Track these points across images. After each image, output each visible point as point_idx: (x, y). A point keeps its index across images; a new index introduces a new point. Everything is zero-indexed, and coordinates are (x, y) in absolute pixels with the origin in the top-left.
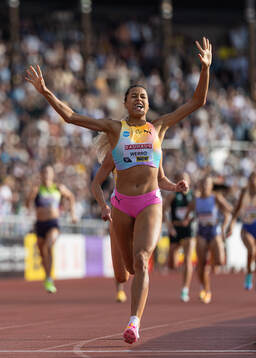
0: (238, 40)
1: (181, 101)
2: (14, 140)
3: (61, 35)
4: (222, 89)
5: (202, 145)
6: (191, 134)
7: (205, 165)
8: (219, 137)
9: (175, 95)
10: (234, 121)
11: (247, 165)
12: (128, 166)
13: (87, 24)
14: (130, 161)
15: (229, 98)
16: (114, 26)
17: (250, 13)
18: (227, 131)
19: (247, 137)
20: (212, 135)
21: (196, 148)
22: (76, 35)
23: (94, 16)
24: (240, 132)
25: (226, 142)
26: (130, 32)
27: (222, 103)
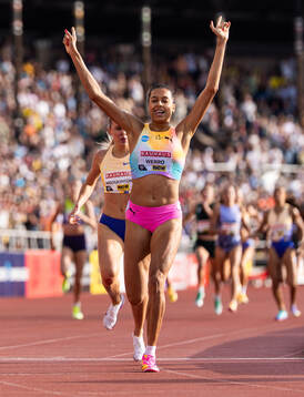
0: (287, 70)
1: (235, 127)
2: (81, 163)
3: (123, 66)
4: (273, 117)
5: (255, 167)
6: (244, 159)
7: (257, 186)
8: (271, 161)
9: (229, 121)
10: (284, 146)
11: (296, 186)
12: (142, 174)
13: (147, 56)
14: (145, 169)
15: (279, 124)
16: (173, 58)
17: (299, 46)
18: (278, 154)
19: (296, 161)
20: (265, 157)
21: (249, 171)
22: (137, 67)
23: (154, 49)
24: (290, 156)
25: (277, 165)
26: (186, 64)
27: (272, 128)
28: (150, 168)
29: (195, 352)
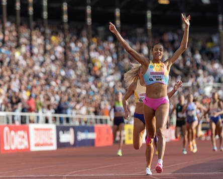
0: (215, 39)
1: (191, 66)
2: (119, 84)
3: (139, 38)
4: (209, 61)
5: (201, 85)
6: (196, 80)
7: (202, 93)
8: (208, 81)
9: (188, 63)
10: (214, 74)
11: (220, 92)
13: (150, 33)
14: (152, 80)
15: (212, 64)
16: (162, 34)
17: (221, 28)
18: (211, 78)
19: (220, 81)
20: (205, 80)
21: (198, 86)
22: (145, 39)
23: (153, 30)
24: (217, 79)
25: (211, 83)
26: (168, 37)
27: (209, 67)
28: (155, 80)
29: (174, 170)
